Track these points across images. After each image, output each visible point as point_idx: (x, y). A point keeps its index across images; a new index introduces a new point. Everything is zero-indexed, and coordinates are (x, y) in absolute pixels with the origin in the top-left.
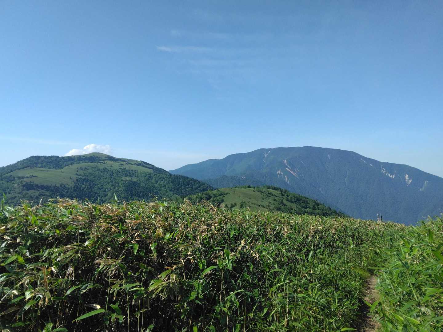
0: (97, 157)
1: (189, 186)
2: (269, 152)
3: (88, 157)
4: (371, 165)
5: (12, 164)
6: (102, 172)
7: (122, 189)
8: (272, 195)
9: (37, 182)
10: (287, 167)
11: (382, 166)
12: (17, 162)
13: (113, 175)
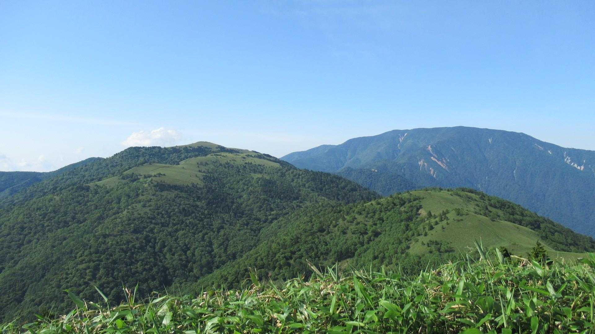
0: (206, 148)
1: (334, 185)
2: (406, 134)
3: (196, 147)
4: (549, 152)
5: (108, 157)
6: (225, 167)
7: (259, 189)
8: (472, 200)
9: (167, 181)
10: (432, 155)
11: (565, 153)
12: (114, 155)
13: (240, 172)
